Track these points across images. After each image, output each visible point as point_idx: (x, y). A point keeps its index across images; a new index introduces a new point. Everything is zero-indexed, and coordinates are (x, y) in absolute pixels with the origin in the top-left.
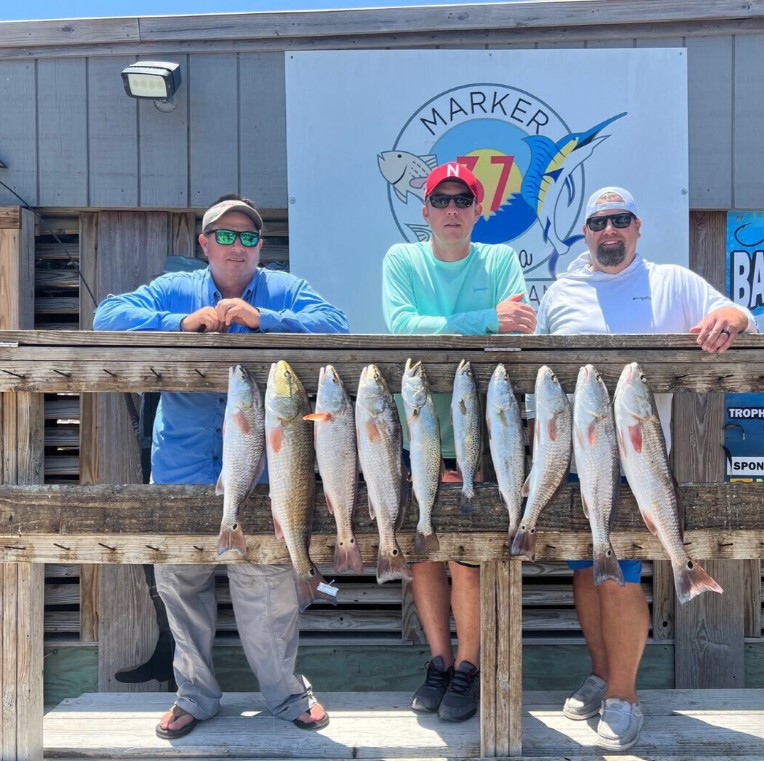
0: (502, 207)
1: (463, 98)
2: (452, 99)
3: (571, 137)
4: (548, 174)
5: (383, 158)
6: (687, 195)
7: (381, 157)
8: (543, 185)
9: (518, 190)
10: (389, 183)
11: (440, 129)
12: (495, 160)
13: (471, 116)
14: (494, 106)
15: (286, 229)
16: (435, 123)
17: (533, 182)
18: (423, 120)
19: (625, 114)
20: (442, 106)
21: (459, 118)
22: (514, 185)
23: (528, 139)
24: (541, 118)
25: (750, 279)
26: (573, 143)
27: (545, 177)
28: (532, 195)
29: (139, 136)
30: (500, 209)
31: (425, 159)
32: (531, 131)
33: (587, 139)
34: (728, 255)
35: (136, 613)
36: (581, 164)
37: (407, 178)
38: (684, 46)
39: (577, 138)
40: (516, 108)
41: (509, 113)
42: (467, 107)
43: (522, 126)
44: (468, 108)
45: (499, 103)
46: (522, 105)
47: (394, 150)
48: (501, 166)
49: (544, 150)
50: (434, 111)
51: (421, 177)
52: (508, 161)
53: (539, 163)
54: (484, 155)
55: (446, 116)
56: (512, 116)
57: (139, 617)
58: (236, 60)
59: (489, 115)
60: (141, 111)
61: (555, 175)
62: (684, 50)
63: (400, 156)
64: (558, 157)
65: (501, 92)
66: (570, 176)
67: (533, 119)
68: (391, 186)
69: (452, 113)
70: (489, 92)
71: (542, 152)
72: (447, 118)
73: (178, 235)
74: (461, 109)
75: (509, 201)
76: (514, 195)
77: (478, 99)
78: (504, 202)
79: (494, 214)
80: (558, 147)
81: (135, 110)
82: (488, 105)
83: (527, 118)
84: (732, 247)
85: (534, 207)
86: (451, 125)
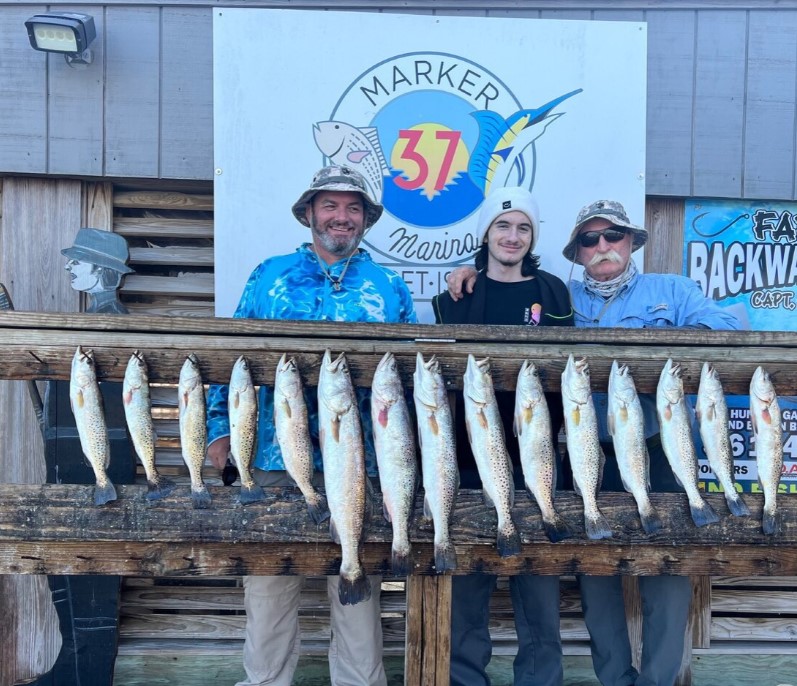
0: (447, 186)
1: (407, 66)
2: (395, 68)
3: (522, 113)
4: (497, 153)
5: (319, 129)
6: (644, 180)
7: (316, 127)
8: (491, 164)
9: (464, 169)
10: (325, 156)
11: (382, 99)
12: (440, 135)
13: (415, 87)
14: (441, 76)
15: (212, 202)
16: (376, 93)
17: (481, 161)
18: (363, 89)
19: (581, 90)
20: (385, 74)
21: (403, 88)
22: (461, 162)
23: (477, 115)
24: (490, 92)
25: (708, 272)
26: (524, 121)
27: (493, 156)
28: (479, 174)
29: (48, 95)
30: (445, 189)
31: (365, 131)
32: (480, 105)
33: (538, 116)
34: (686, 245)
35: (39, 619)
36: (533, 143)
37: (345, 151)
38: (644, 20)
39: (529, 115)
40: (464, 80)
41: (456, 85)
42: (412, 77)
43: (471, 99)
44: (412, 79)
45: (446, 73)
46: (470, 77)
47: (331, 120)
48: (446, 142)
49: (493, 127)
50: (375, 79)
51: (360, 151)
52: (454, 137)
53: (488, 141)
54: (429, 130)
55: (389, 86)
56: (460, 88)
57: (42, 624)
58: (158, 15)
59: (435, 86)
60: (50, 67)
61: (505, 153)
62: (644, 25)
63: (337, 127)
64: (507, 134)
65: (449, 62)
66: (520, 155)
67: (482, 93)
68: (328, 160)
69: (395, 83)
70: (435, 61)
71: (492, 129)
72: (389, 87)
73: (93, 207)
74: (405, 79)
75: (455, 180)
76: (459, 173)
77: (423, 68)
78: (449, 181)
79: (438, 193)
80: (508, 124)
81: (44, 66)
82: (434, 75)
83: (475, 91)
84: (689, 237)
85: (481, 187)
86: (393, 95)
